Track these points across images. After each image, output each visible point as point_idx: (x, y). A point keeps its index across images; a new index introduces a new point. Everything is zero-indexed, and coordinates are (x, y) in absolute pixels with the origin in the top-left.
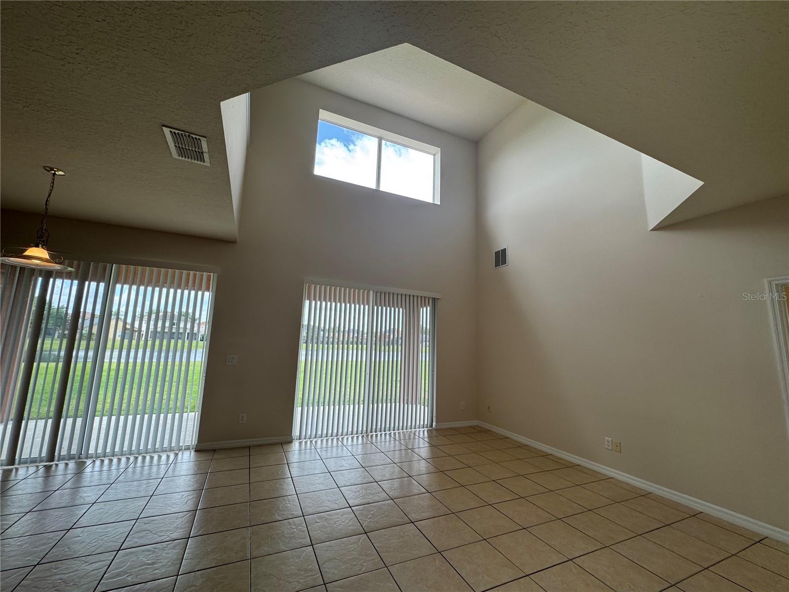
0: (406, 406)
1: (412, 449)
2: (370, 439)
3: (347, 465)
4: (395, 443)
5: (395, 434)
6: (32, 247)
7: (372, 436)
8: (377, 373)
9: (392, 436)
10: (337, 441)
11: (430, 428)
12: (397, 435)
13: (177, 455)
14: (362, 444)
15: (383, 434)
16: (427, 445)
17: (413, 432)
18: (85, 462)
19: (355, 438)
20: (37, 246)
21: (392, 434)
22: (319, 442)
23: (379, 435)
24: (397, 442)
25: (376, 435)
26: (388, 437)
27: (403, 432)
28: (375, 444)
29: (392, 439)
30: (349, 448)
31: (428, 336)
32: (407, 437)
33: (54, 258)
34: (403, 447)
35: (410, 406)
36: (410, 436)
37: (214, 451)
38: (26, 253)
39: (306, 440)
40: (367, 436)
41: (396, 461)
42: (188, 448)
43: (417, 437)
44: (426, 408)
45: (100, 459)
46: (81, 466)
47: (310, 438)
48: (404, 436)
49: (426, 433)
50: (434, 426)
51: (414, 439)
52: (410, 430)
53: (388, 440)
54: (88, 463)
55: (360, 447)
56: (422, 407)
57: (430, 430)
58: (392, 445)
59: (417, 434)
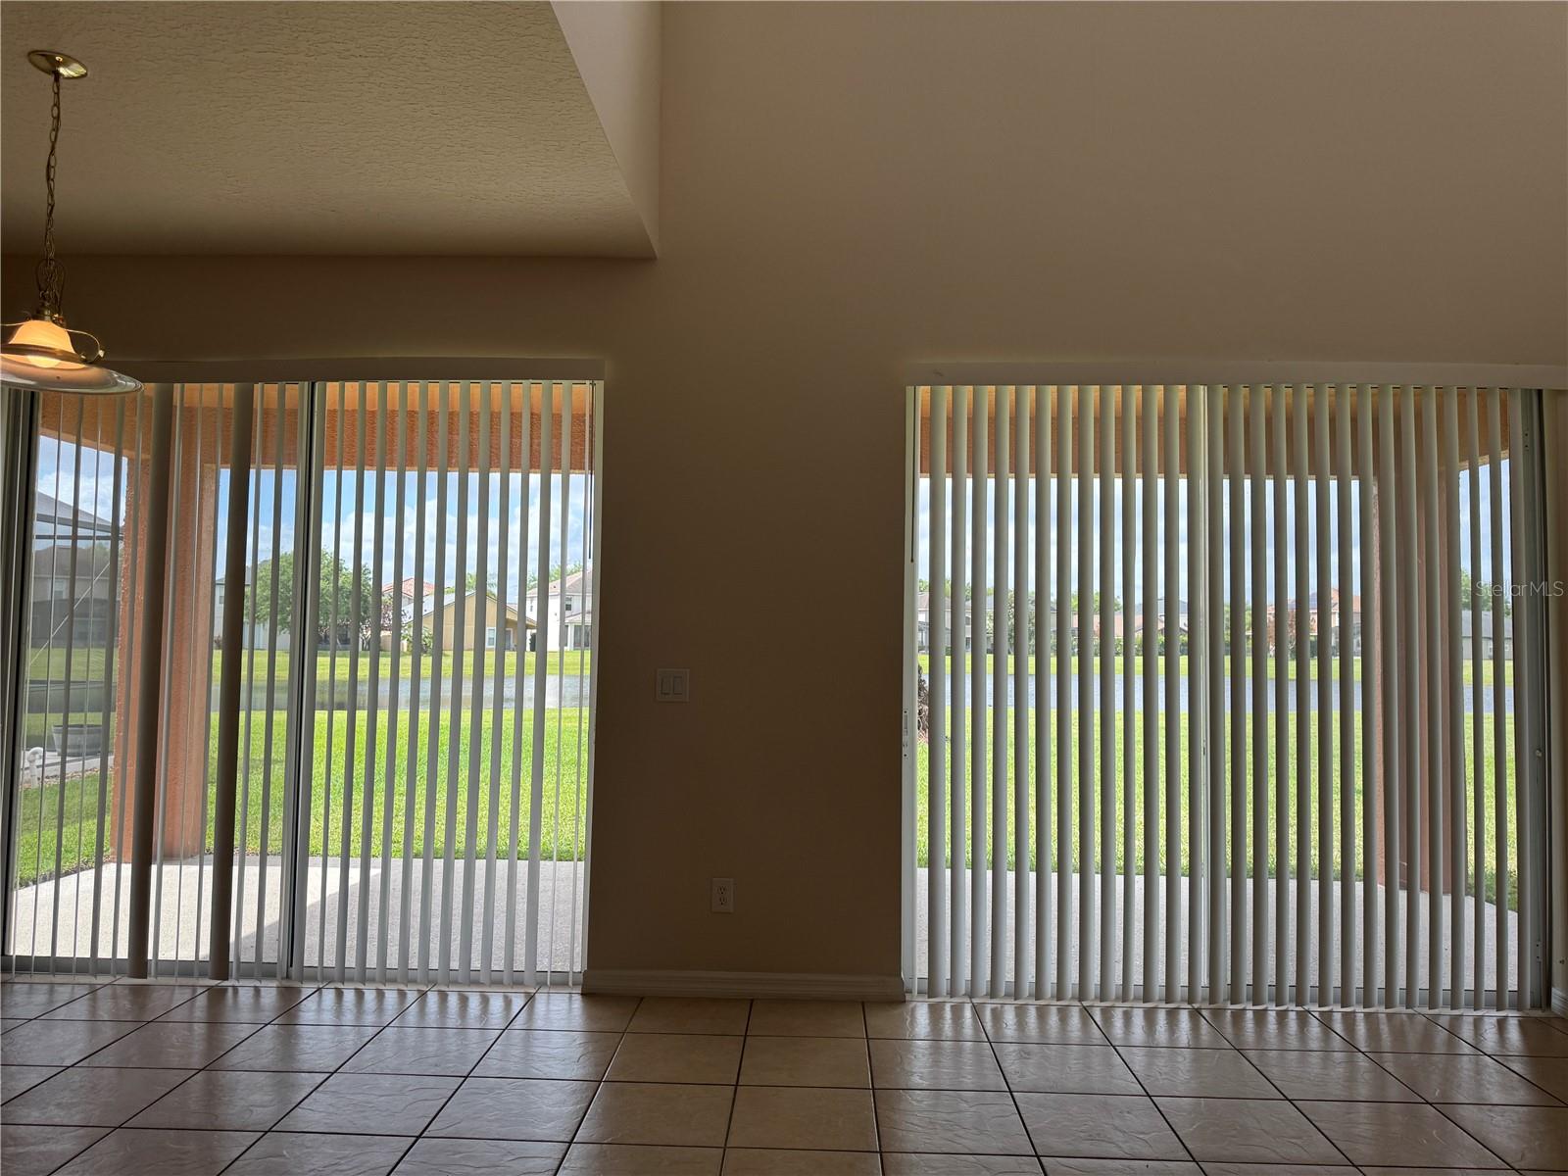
0: (1402, 897)
1: (1445, 1107)
2: (1229, 1029)
3: (1118, 1137)
4: (1351, 1063)
5: (1349, 1020)
6: (26, 319)
7: (1238, 1016)
8: (1272, 762)
9: (1338, 1026)
10: (1084, 1024)
11: (1538, 1013)
12: (1361, 1028)
13: (530, 999)
14: (1195, 1046)
15: (1292, 1016)
16: (1521, 1094)
17: (1444, 1021)
18: (298, 991)
19: (1161, 1017)
20: (38, 316)
21: (1337, 1017)
22: (1010, 1016)
23: (1272, 1017)
24: (1362, 1062)
25: (1278, 1012)
26: (1315, 1028)
27: (1367, 1015)
28: (1251, 1054)
29: (1337, 1043)
30: (1138, 1060)
31: (1509, 666)
32: (1413, 1040)
33: (83, 348)
34: (1394, 1091)
35: (1423, 900)
36: (1427, 1037)
37: (639, 1000)
38: (16, 340)
39: (956, 1000)
40: (1217, 1013)
41: (1363, 1151)
42: (559, 981)
43: (1466, 1049)
44: (1512, 918)
45: (332, 986)
46: (289, 1001)
47: (971, 995)
48: (1399, 1034)
49: (1514, 1034)
50: (1556, 1002)
51: (1453, 1054)
52: (1426, 1010)
53: (1314, 1044)
54: (306, 992)
55: (1185, 1059)
56: (1490, 911)
57: (1537, 1020)
58: (1338, 1072)
59: (1467, 1031)
